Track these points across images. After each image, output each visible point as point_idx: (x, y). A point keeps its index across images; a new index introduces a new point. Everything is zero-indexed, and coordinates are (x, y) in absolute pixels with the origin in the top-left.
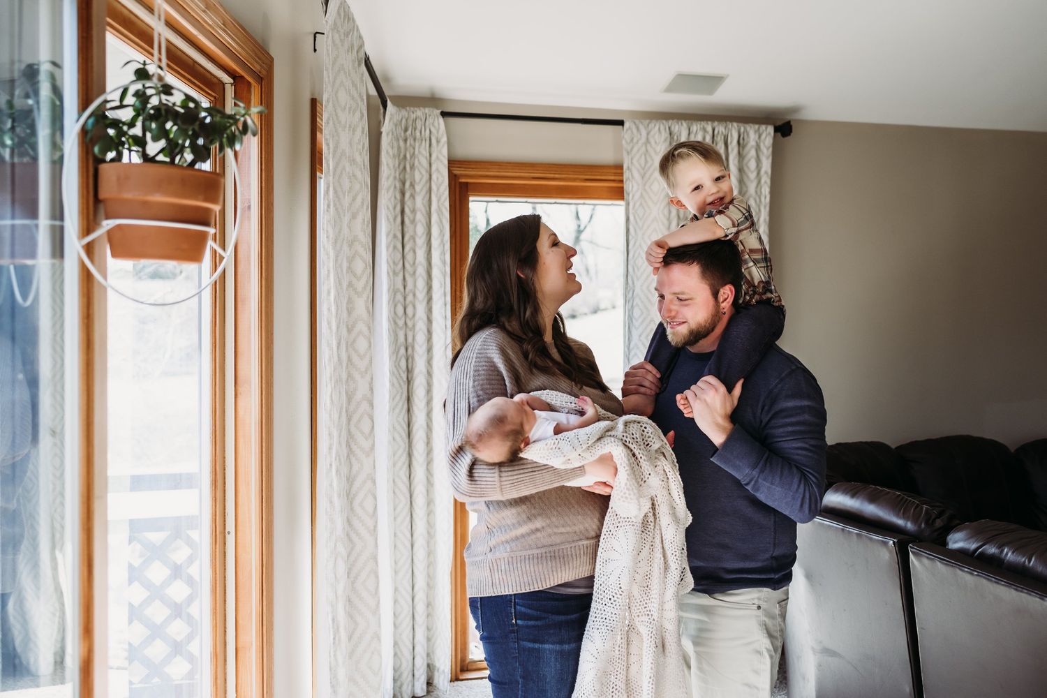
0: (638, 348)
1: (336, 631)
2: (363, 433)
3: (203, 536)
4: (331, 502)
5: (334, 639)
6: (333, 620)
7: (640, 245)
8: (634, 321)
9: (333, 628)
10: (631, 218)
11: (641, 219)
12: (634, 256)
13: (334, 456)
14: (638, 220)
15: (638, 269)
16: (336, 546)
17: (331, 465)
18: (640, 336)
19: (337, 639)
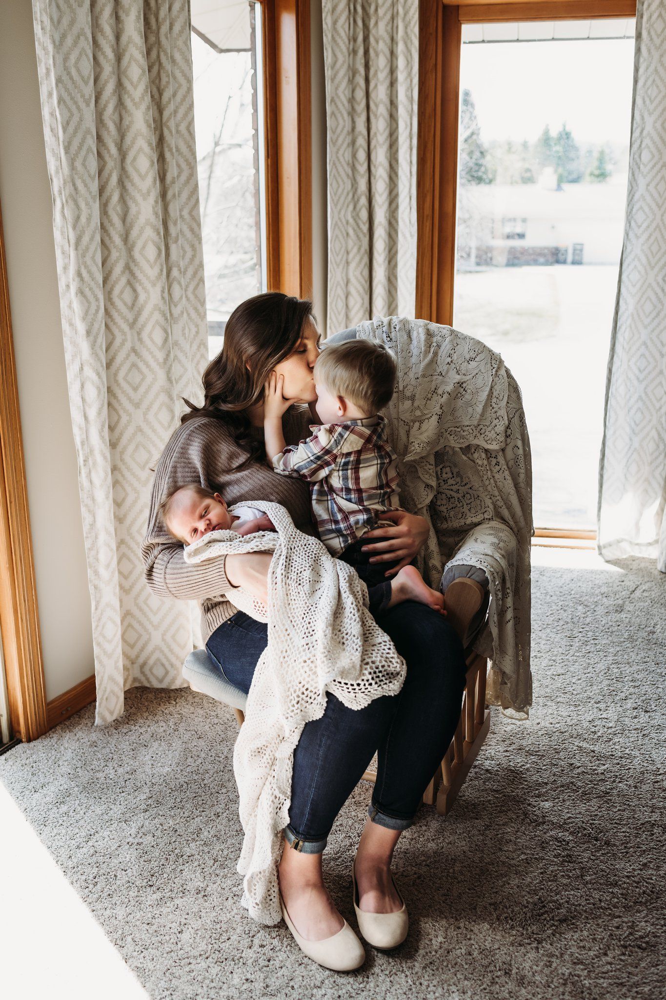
0: (644, 200)
7: (656, 70)
8: (642, 166)
10: (644, 34)
11: (658, 36)
12: (645, 84)
14: (654, 37)
15: (652, 102)
18: (648, 185)
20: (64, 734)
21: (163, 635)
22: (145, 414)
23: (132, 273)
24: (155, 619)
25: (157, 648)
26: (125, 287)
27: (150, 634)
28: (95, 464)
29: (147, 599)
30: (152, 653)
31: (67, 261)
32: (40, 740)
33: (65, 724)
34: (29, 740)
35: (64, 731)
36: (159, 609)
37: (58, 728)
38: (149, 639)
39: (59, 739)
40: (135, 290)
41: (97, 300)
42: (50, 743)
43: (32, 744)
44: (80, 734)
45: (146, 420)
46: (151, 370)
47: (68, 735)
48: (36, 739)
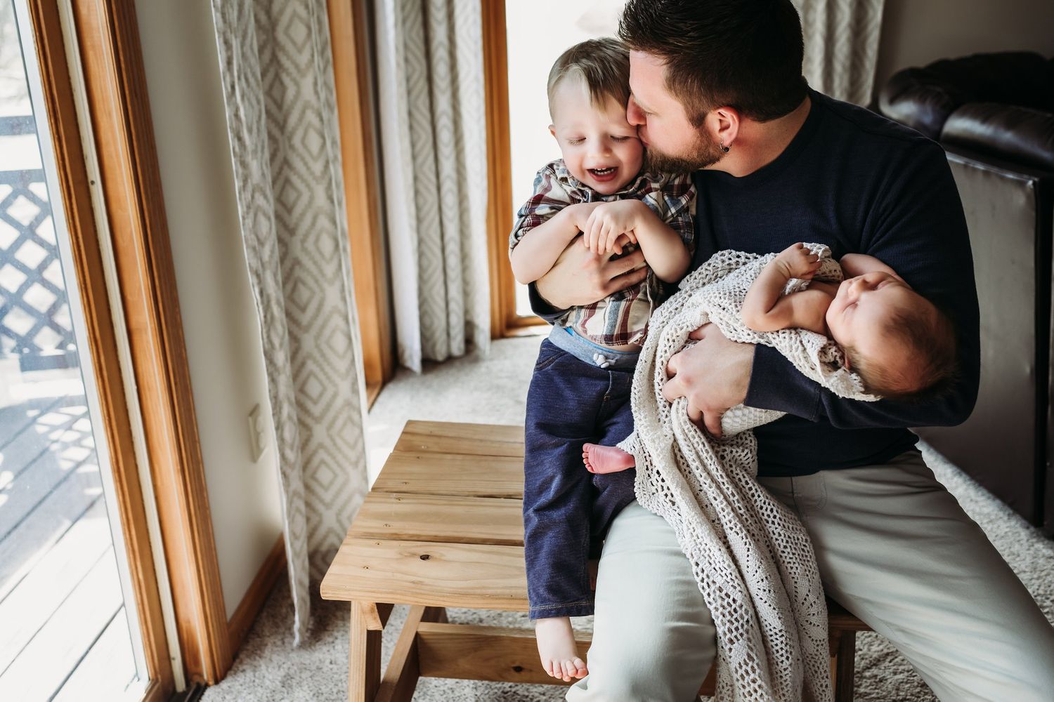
1: (267, 308)
2: (294, 43)
3: (51, 189)
4: (240, 139)
5: (265, 317)
6: (261, 293)
9: (262, 303)
13: (236, 74)
16: (253, 197)
17: (233, 87)
19: (269, 317)
20: (255, 663)
21: (338, 514)
22: (303, 241)
23: (278, 62)
24: (327, 497)
25: (330, 531)
26: (274, 80)
27: (320, 515)
28: (272, 317)
29: (315, 472)
30: (325, 537)
31: (229, 53)
32: (229, 679)
33: (247, 650)
34: (217, 682)
35: (252, 658)
36: (331, 483)
37: (242, 656)
38: (320, 522)
39: (254, 671)
40: (282, 83)
41: (259, 102)
42: (248, 680)
43: (224, 685)
44: (275, 657)
45: (304, 250)
46: (308, 186)
47: (262, 663)
48: (223, 677)
